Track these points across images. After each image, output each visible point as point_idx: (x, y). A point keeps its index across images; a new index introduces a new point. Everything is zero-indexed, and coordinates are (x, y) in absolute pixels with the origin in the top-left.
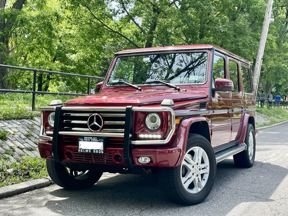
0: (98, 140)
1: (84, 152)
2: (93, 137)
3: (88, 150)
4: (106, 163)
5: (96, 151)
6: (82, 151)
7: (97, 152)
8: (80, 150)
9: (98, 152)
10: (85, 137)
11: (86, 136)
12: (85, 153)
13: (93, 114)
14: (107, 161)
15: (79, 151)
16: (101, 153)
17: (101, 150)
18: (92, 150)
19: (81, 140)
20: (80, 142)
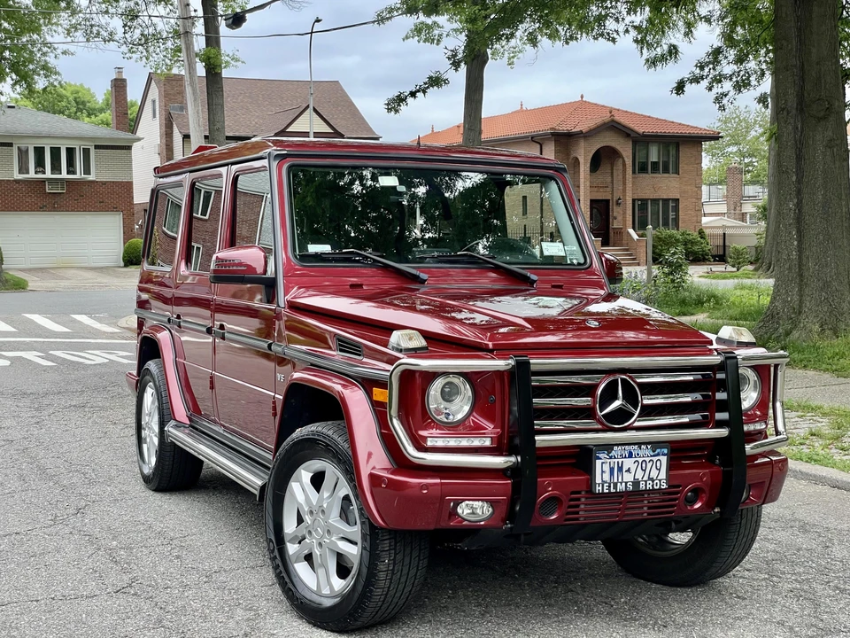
0: (653, 451)
1: (612, 490)
2: (639, 444)
3: (624, 484)
4: (649, 514)
5: (646, 485)
6: (605, 488)
7: (649, 486)
8: (600, 488)
9: (653, 486)
10: (615, 448)
11: (618, 445)
12: (616, 492)
13: (611, 378)
14: (649, 508)
15: (598, 489)
16: (660, 489)
17: (660, 481)
18: (636, 483)
19: (600, 455)
20: (598, 463)
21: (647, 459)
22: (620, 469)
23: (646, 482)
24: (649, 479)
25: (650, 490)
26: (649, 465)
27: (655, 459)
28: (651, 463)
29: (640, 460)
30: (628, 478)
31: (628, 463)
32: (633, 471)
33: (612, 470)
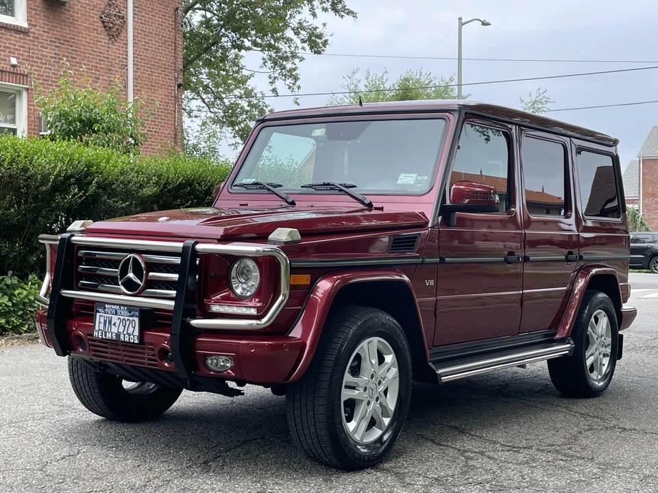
0: (130, 312)
1: (104, 337)
2: (120, 305)
3: (110, 334)
4: (149, 365)
5: (124, 338)
6: (100, 334)
7: (127, 339)
9: (129, 339)
10: (107, 306)
11: (109, 304)
12: (106, 339)
15: (96, 334)
16: (133, 343)
17: (134, 336)
18: (118, 335)
19: (100, 310)
20: (98, 314)
21: (126, 318)
22: (110, 322)
23: (124, 335)
24: (127, 333)
25: (127, 342)
26: (128, 323)
27: (131, 319)
28: (128, 322)
29: (122, 318)
30: (114, 330)
31: (115, 319)
32: (117, 325)
33: (105, 322)
